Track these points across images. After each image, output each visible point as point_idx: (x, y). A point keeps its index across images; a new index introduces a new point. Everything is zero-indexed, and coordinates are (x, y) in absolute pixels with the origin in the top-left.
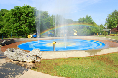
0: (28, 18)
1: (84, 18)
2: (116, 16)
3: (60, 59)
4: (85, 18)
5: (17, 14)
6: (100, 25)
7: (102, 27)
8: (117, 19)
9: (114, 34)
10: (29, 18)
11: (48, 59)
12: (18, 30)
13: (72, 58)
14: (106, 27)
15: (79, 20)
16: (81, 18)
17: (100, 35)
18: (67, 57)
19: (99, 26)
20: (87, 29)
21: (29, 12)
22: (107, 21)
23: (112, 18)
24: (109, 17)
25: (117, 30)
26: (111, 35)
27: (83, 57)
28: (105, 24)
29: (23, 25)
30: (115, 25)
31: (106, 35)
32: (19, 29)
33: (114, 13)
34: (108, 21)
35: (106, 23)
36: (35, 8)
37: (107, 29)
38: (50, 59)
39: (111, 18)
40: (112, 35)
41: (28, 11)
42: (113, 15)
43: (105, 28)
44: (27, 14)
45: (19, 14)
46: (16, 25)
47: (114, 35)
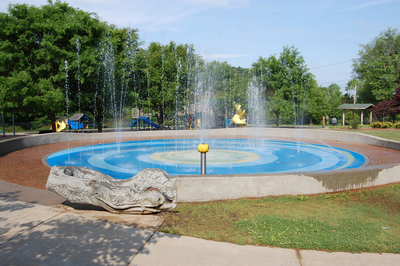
0: (65, 55)
1: (273, 58)
2: (391, 55)
3: (237, 200)
4: (278, 58)
5: (22, 37)
6: (327, 86)
7: (338, 94)
8: (395, 64)
9: (384, 124)
10: (70, 54)
11: (197, 203)
12: (25, 102)
13: (277, 197)
14: (353, 93)
15: (256, 66)
16: (261, 59)
17: (334, 124)
18: (261, 196)
19: (324, 89)
20: (285, 102)
21: (68, 31)
22: (358, 71)
23: (377, 61)
24: (365, 57)
25: (397, 105)
26: (375, 127)
27: (312, 195)
28: (349, 84)
29: (43, 83)
30: (388, 86)
31: (355, 127)
32: (30, 98)
33: (385, 43)
34: (361, 71)
35: (351, 79)
36: (93, 17)
37: (359, 101)
38: (203, 203)
39: (373, 60)
40: (379, 127)
41: (67, 26)
42: (379, 49)
43: (348, 99)
44: (60, 37)
45: (28, 37)
46: (16, 80)
47: (385, 127)
